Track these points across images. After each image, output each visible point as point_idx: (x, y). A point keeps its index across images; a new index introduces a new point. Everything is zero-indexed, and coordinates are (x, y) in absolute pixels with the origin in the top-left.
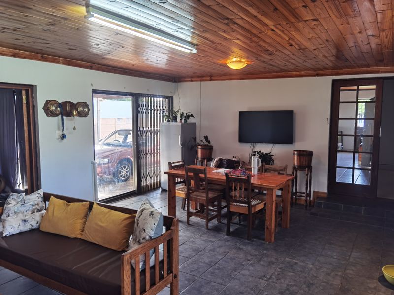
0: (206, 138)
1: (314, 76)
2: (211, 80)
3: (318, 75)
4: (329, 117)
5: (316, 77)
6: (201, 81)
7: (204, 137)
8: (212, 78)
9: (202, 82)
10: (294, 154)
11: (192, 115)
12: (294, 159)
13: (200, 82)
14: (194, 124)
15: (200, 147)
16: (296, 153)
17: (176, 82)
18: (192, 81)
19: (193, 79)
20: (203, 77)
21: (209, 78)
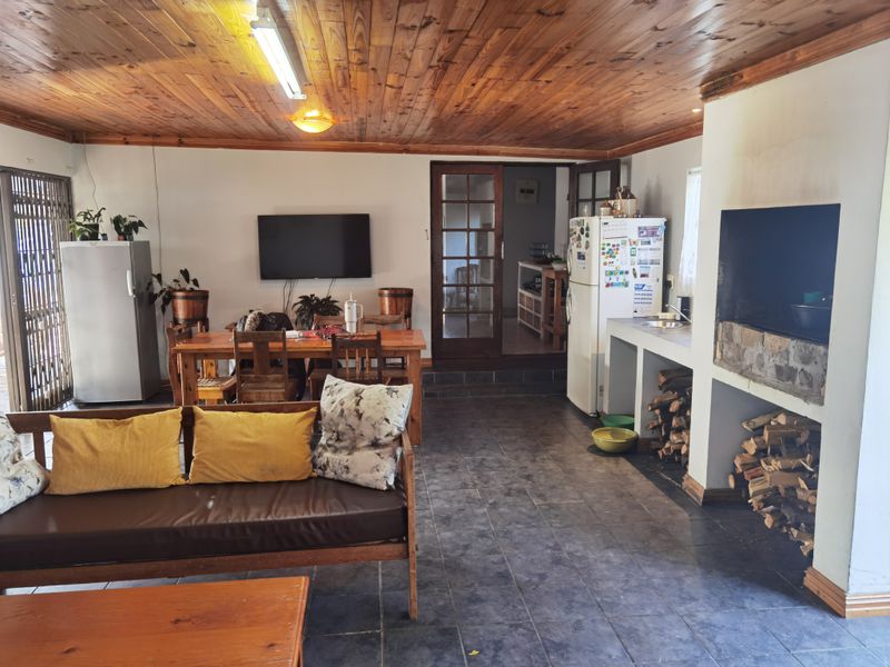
0: (185, 273)
1: (401, 152)
2: (180, 144)
3: (407, 151)
4: (428, 226)
5: (404, 155)
6: (154, 144)
7: (181, 271)
8: (183, 140)
9: (157, 148)
10: (381, 295)
11: (141, 224)
12: (382, 304)
13: (151, 147)
14: (146, 244)
15: (180, 294)
16: (386, 292)
17: (77, 142)
18: (127, 143)
19: (129, 138)
20: (158, 136)
21: (176, 140)
